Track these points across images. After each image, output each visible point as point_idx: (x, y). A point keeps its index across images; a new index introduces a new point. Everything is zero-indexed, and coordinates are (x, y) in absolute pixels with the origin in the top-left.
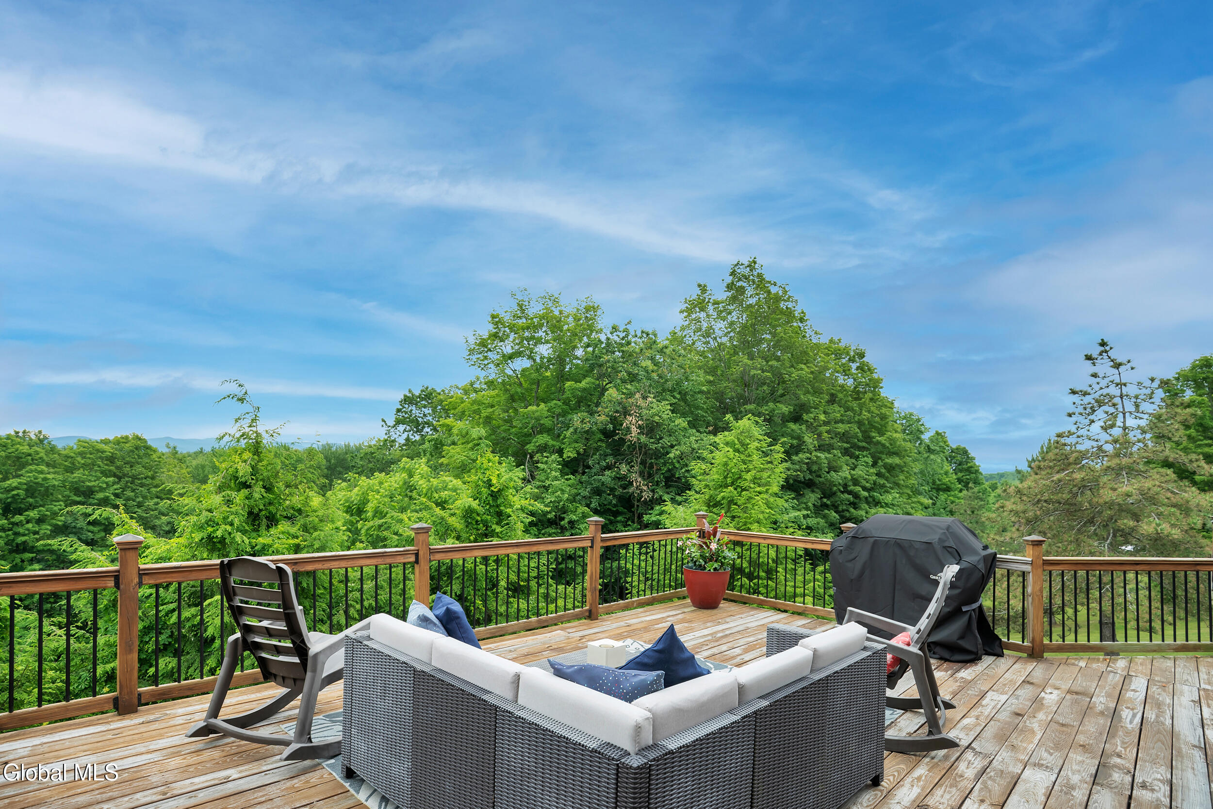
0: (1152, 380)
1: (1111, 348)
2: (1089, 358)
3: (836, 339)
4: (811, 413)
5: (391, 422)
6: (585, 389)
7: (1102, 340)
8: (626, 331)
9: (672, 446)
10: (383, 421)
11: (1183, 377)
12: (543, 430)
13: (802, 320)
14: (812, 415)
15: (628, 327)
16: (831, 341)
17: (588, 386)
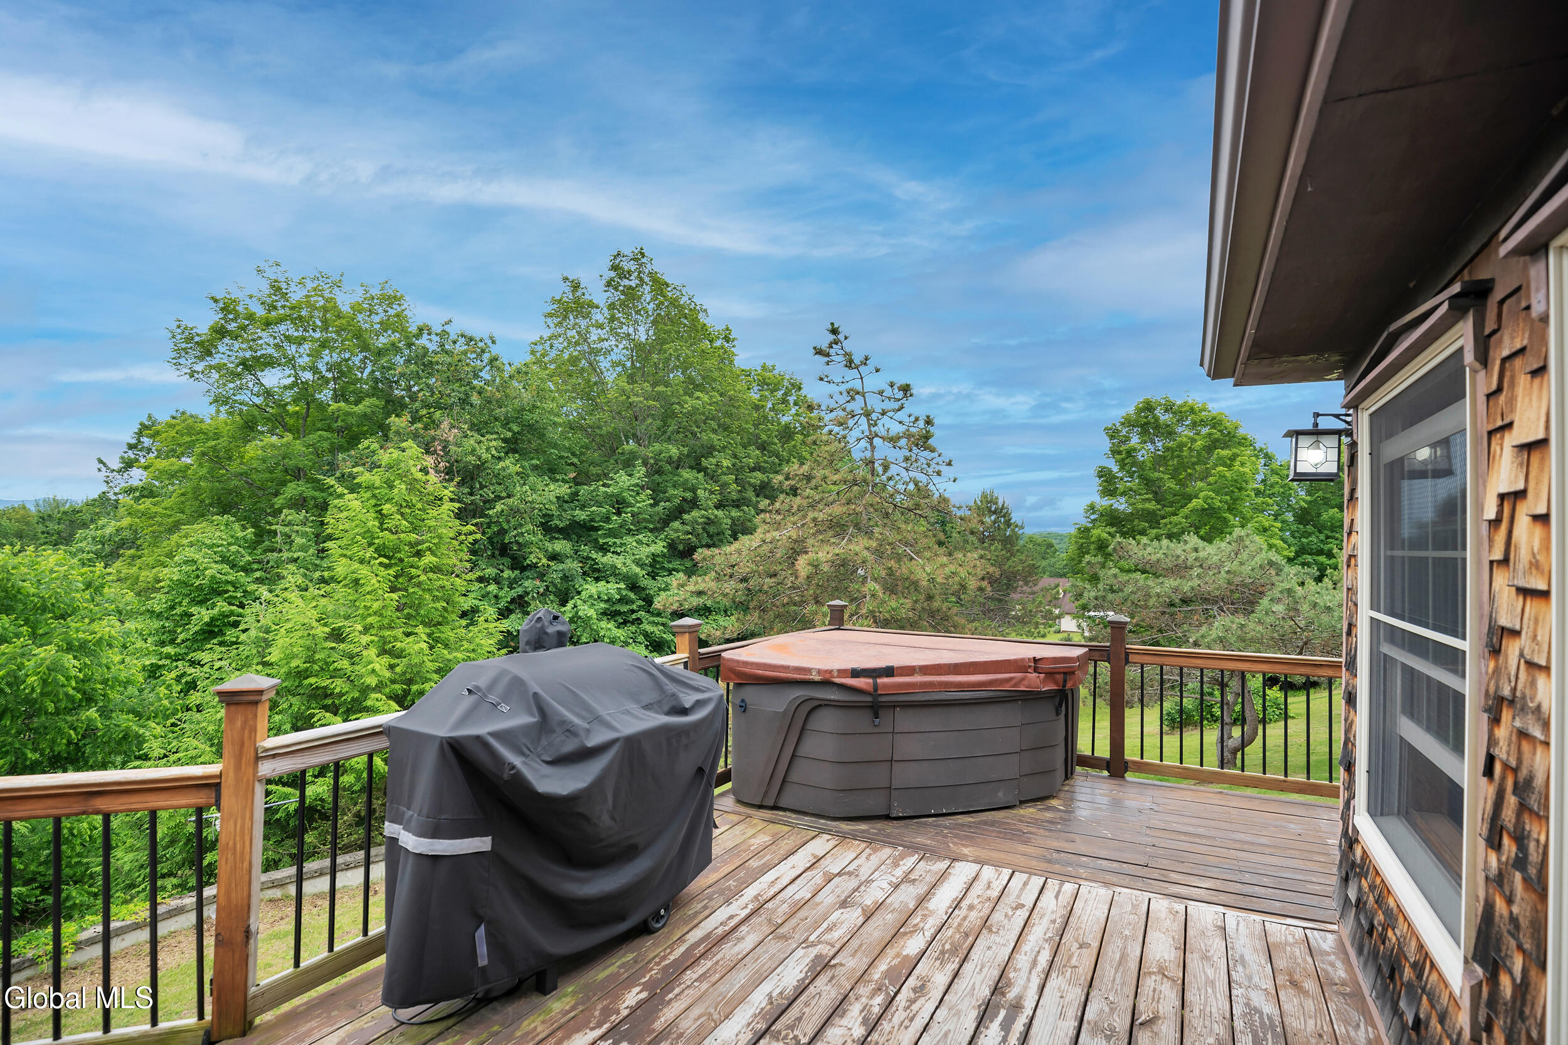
0: (892, 385)
1: (846, 338)
2: (819, 352)
3: (769, 363)
4: (714, 457)
5: (116, 464)
6: (365, 415)
7: (832, 324)
8: (444, 334)
9: (499, 498)
10: (100, 461)
11: (1128, 423)
12: (297, 474)
13: (727, 339)
14: (714, 461)
15: (447, 328)
16: (764, 367)
17: (369, 410)
